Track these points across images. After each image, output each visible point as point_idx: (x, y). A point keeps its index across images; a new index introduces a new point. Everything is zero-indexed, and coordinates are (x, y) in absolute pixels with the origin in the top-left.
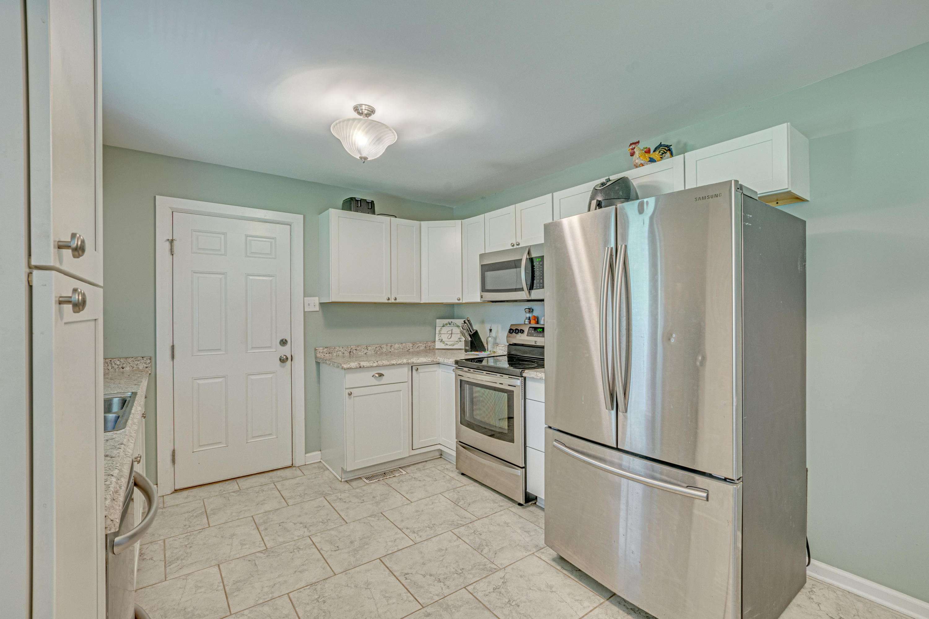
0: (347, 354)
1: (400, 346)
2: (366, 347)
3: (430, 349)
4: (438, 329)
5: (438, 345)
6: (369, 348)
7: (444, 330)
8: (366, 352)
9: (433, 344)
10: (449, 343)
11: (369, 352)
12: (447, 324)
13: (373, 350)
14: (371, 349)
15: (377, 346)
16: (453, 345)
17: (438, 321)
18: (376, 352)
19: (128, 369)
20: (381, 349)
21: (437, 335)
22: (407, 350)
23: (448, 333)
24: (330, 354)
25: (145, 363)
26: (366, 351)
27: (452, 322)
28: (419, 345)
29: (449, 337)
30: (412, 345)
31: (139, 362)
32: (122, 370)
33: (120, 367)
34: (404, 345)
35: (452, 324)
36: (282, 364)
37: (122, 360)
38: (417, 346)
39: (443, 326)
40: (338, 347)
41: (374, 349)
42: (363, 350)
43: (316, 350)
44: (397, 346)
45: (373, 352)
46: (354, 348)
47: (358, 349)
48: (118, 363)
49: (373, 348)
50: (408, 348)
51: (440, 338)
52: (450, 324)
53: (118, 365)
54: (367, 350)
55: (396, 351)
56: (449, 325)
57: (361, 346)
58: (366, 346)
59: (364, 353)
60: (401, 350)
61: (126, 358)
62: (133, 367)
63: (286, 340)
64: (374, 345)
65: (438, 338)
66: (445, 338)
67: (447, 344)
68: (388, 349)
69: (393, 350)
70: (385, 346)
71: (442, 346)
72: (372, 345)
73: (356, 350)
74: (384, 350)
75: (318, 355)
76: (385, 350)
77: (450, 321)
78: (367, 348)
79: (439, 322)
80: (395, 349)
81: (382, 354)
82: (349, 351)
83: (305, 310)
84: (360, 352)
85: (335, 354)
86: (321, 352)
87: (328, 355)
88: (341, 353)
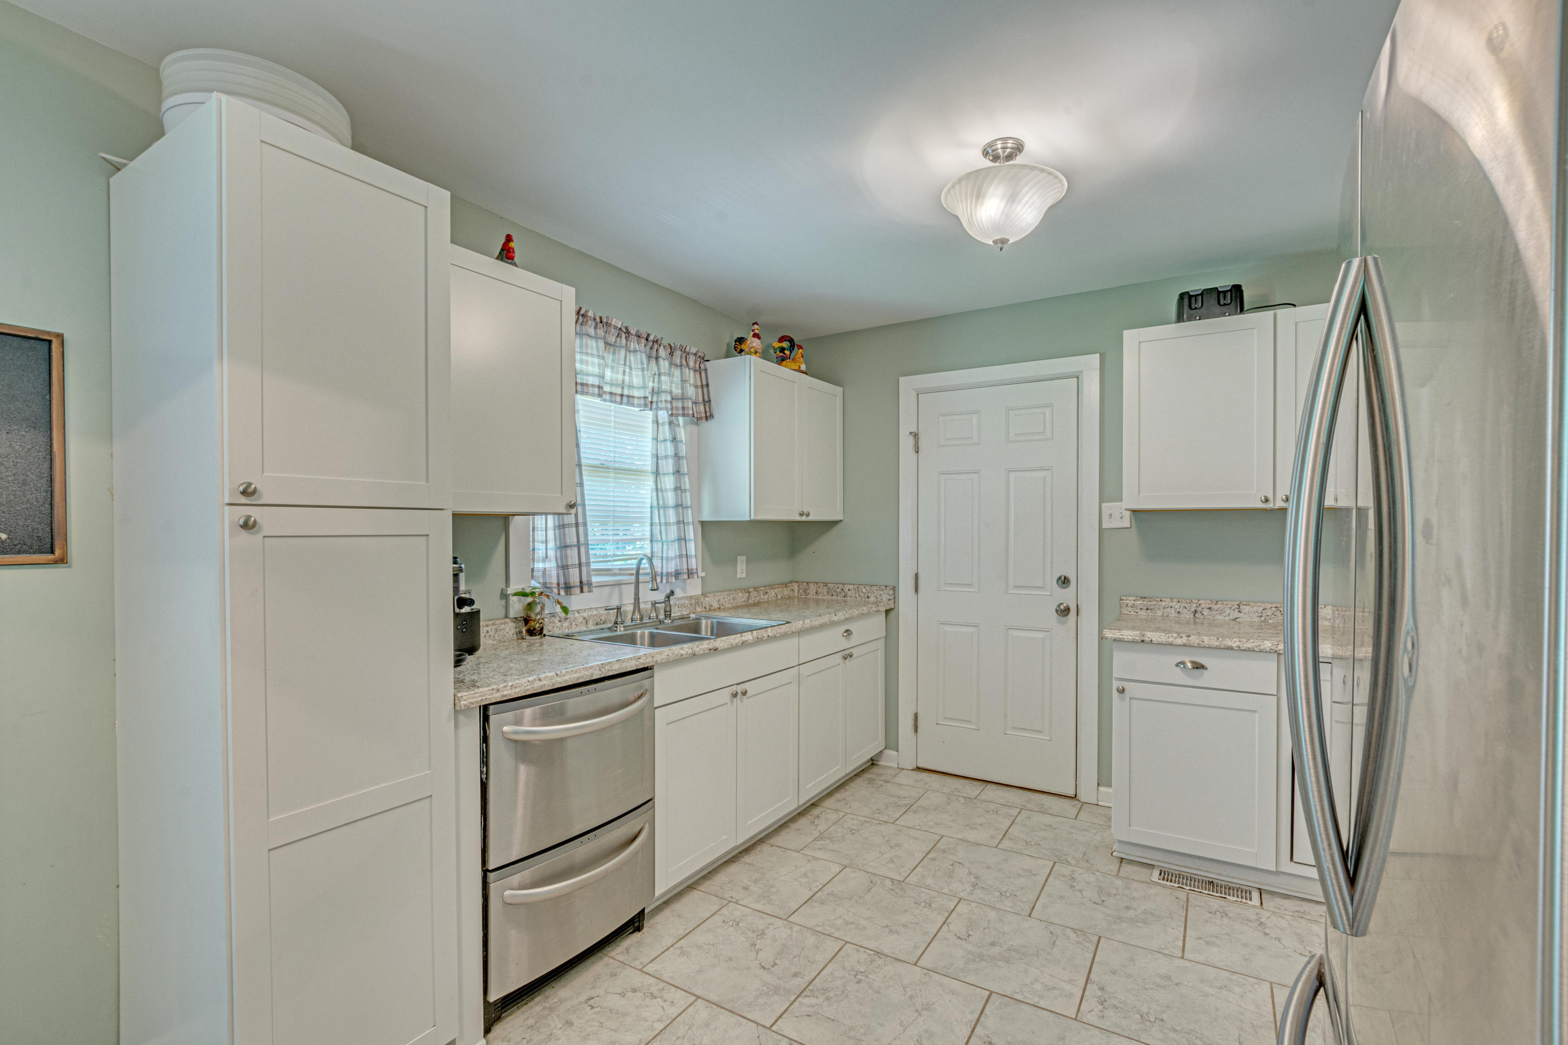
2: (1238, 605)
6: (1246, 609)
8: (1235, 617)
11: (1244, 618)
13: (1257, 614)
14: (1249, 615)
15: (1268, 607)
18: (1263, 619)
19: (872, 599)
24: (1149, 612)
25: (888, 594)
26: (1236, 614)
31: (882, 592)
32: (867, 599)
33: (866, 596)
36: (1061, 617)
37: (867, 588)
40: (1169, 600)
41: (1260, 611)
42: (1228, 611)
43: (1121, 600)
45: (1256, 620)
46: (1205, 604)
48: (864, 591)
49: (1255, 609)
53: (864, 593)
54: (1239, 612)
57: (1225, 603)
58: (1238, 603)
59: (1231, 617)
61: (871, 586)
62: (877, 598)
63: (1068, 579)
64: (1259, 604)
72: (1253, 602)
73: (1210, 608)
75: (1125, 610)
78: (1239, 608)
82: (1193, 609)
83: (1104, 526)
84: (1221, 614)
85: (1159, 613)
86: (1129, 605)
87: (1143, 614)
88: (1173, 611)
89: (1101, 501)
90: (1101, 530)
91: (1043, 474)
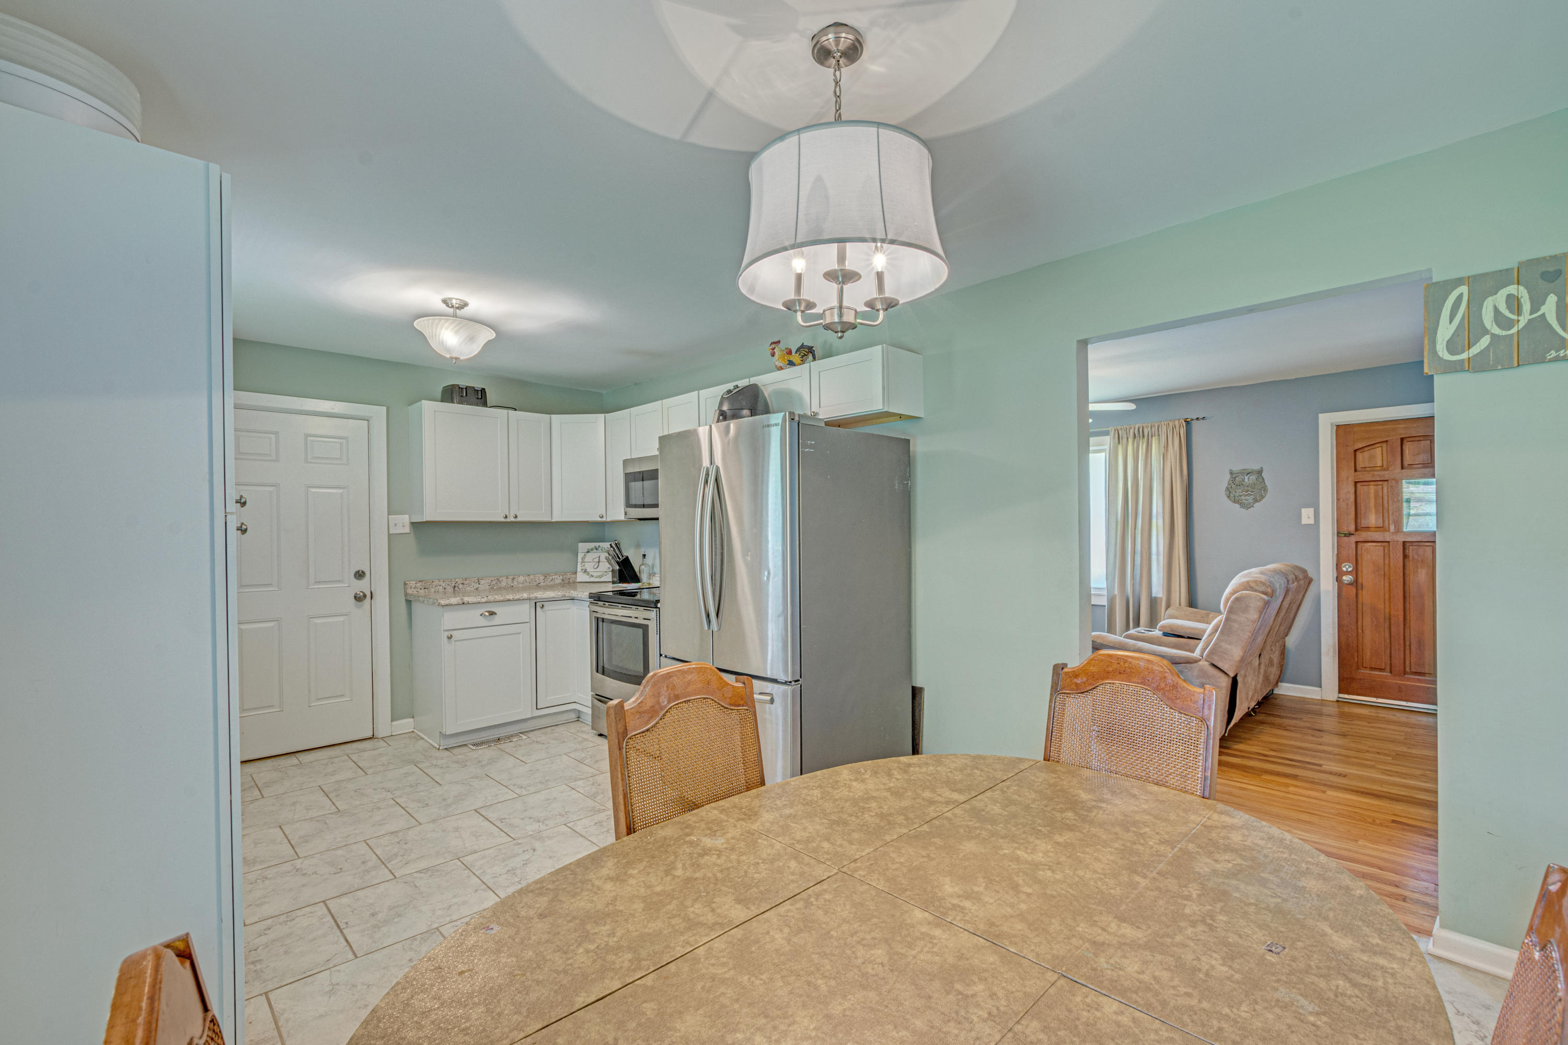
0: (450, 589)
1: (527, 578)
3: (569, 583)
4: (580, 556)
5: (581, 577)
6: (482, 582)
7: (590, 557)
9: (573, 576)
10: (595, 574)
11: (481, 587)
12: (592, 549)
13: (487, 584)
14: (484, 584)
15: (493, 579)
16: (600, 577)
17: (580, 545)
18: (491, 586)
20: (498, 582)
21: (579, 564)
22: (536, 583)
23: (595, 560)
24: (426, 590)
26: (477, 586)
27: (599, 546)
28: (554, 577)
29: (595, 567)
30: (543, 578)
34: (532, 577)
35: (600, 549)
36: (358, 603)
38: (551, 578)
39: (588, 552)
40: (437, 581)
41: (489, 582)
42: (473, 584)
43: (405, 584)
44: (521, 579)
45: (488, 587)
46: (460, 581)
47: (466, 582)
49: (487, 581)
50: (538, 581)
51: (583, 568)
52: (597, 549)
54: (479, 584)
55: (521, 585)
56: (595, 551)
57: (470, 580)
58: (479, 579)
59: (475, 588)
60: (528, 584)
63: (363, 572)
64: (489, 578)
65: (581, 568)
66: (589, 567)
67: (592, 576)
68: (509, 583)
69: (516, 584)
70: (504, 579)
71: (586, 578)
72: (487, 578)
73: (463, 584)
74: (503, 584)
75: (409, 591)
76: (505, 584)
77: (597, 544)
78: (479, 582)
79: (583, 547)
80: (518, 583)
81: (500, 589)
82: (453, 585)
83: (391, 533)
84: (469, 586)
85: (433, 590)
86: (413, 587)
87: (422, 591)
88: (441, 588)
89: (389, 514)
90: (389, 535)
91: (341, 491)
